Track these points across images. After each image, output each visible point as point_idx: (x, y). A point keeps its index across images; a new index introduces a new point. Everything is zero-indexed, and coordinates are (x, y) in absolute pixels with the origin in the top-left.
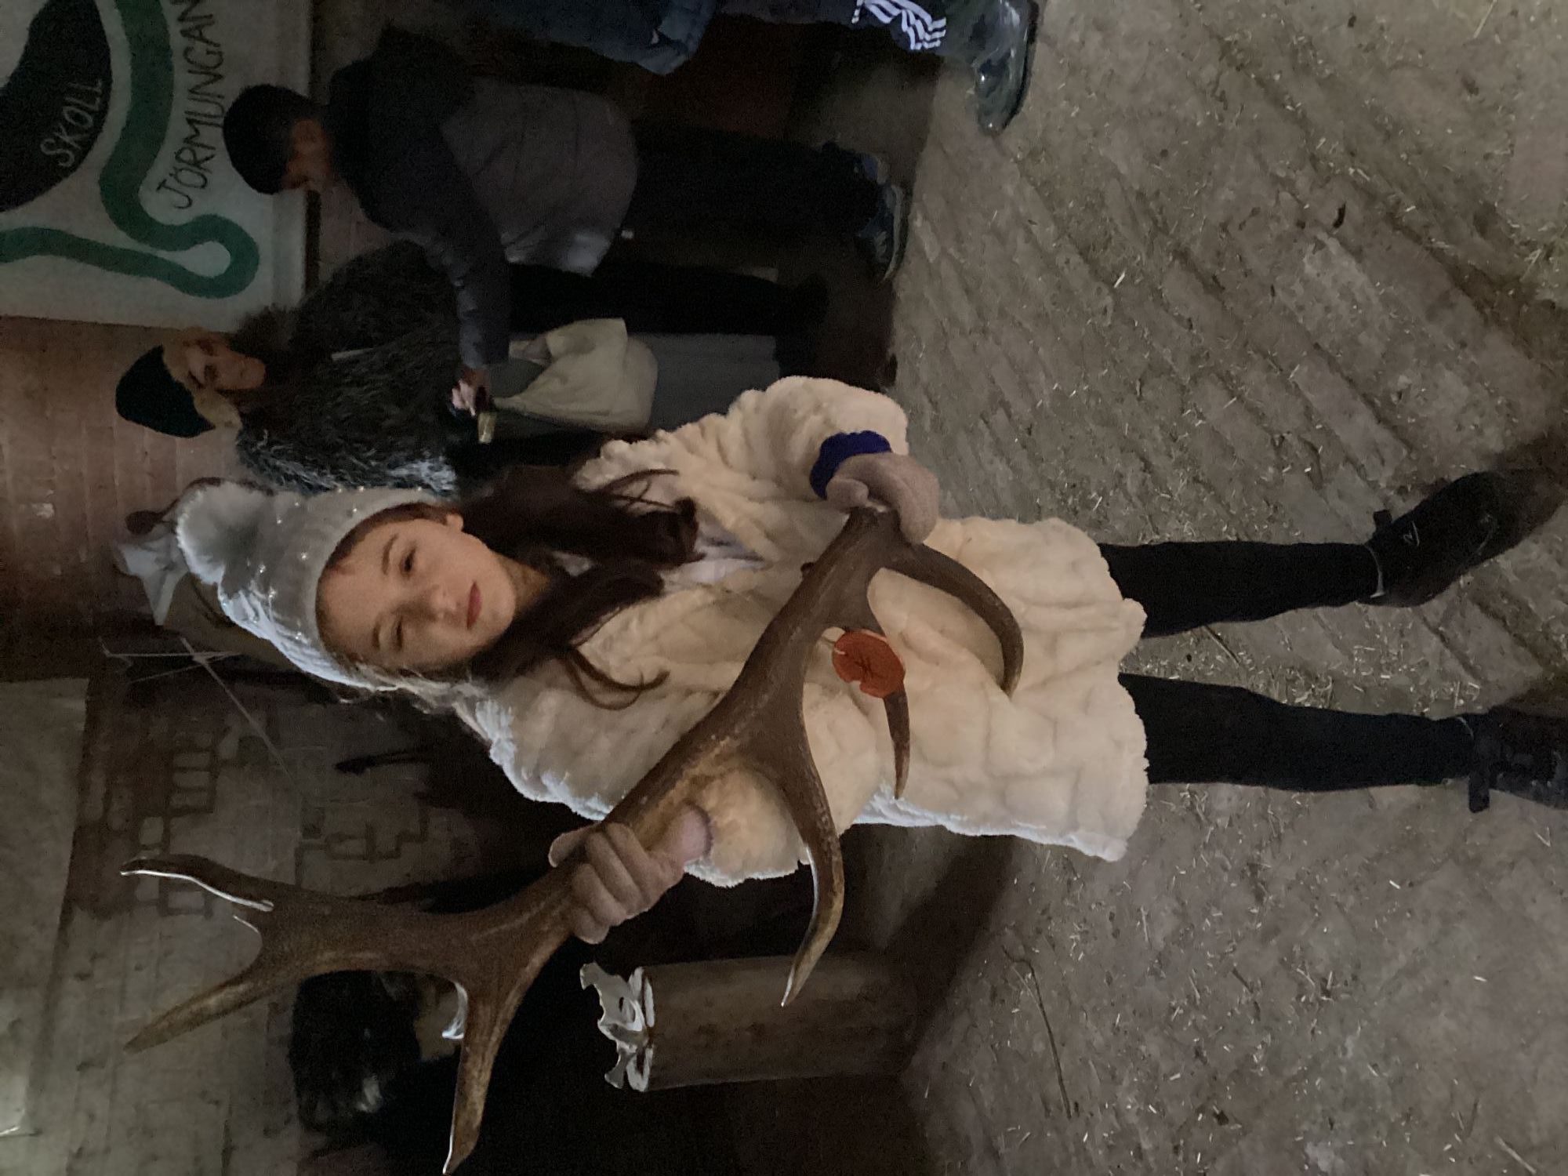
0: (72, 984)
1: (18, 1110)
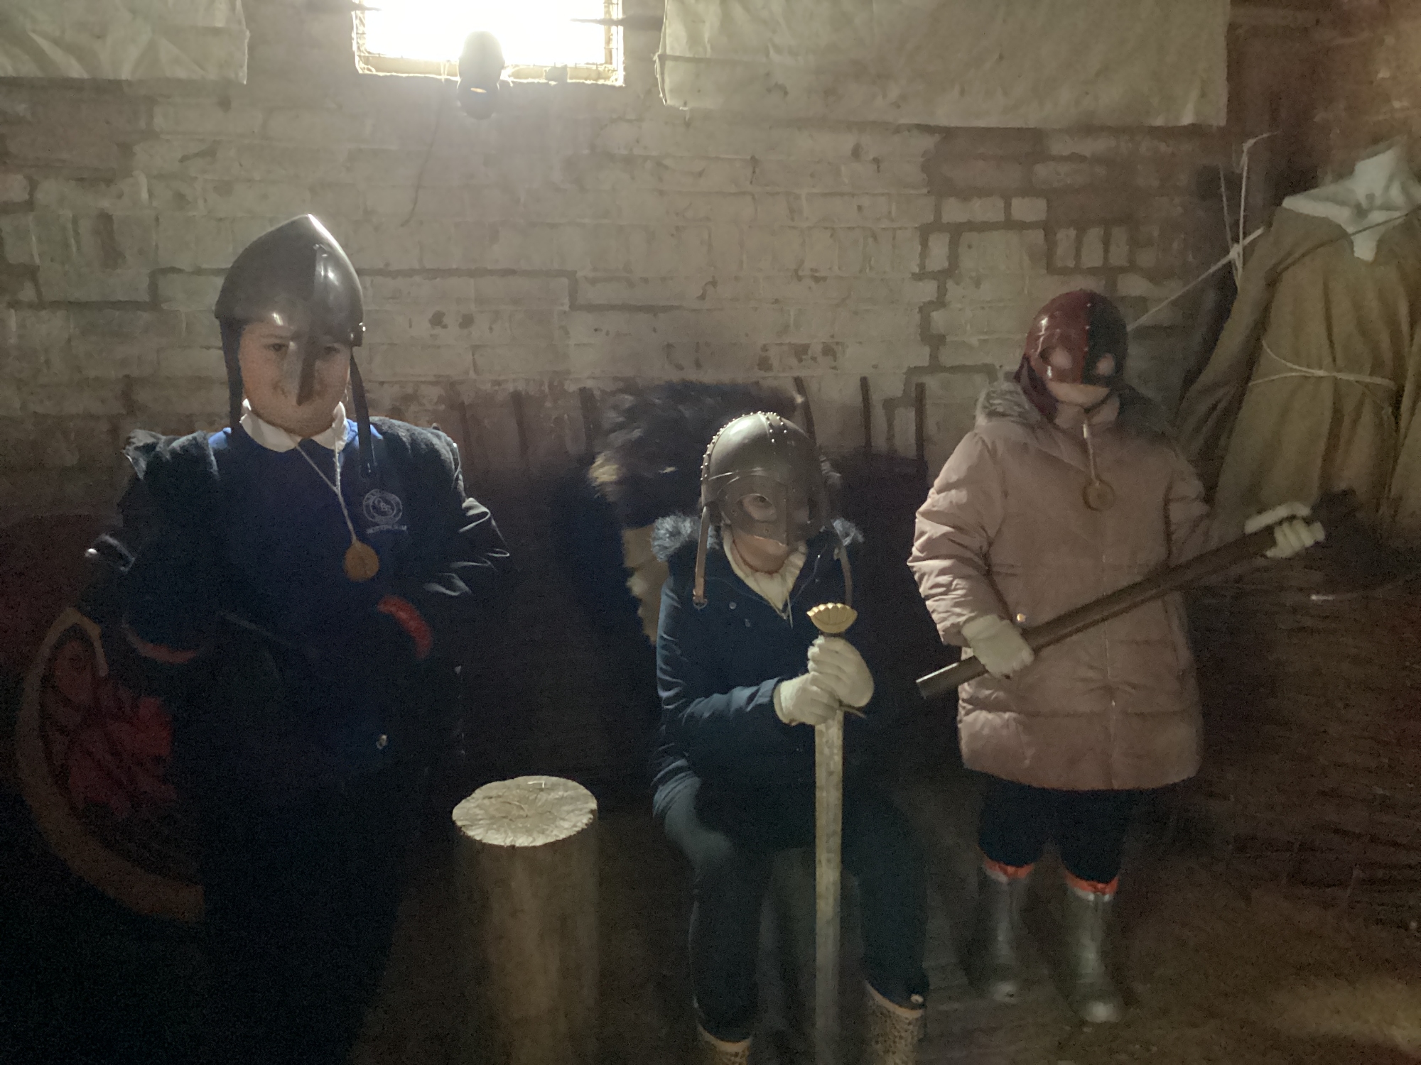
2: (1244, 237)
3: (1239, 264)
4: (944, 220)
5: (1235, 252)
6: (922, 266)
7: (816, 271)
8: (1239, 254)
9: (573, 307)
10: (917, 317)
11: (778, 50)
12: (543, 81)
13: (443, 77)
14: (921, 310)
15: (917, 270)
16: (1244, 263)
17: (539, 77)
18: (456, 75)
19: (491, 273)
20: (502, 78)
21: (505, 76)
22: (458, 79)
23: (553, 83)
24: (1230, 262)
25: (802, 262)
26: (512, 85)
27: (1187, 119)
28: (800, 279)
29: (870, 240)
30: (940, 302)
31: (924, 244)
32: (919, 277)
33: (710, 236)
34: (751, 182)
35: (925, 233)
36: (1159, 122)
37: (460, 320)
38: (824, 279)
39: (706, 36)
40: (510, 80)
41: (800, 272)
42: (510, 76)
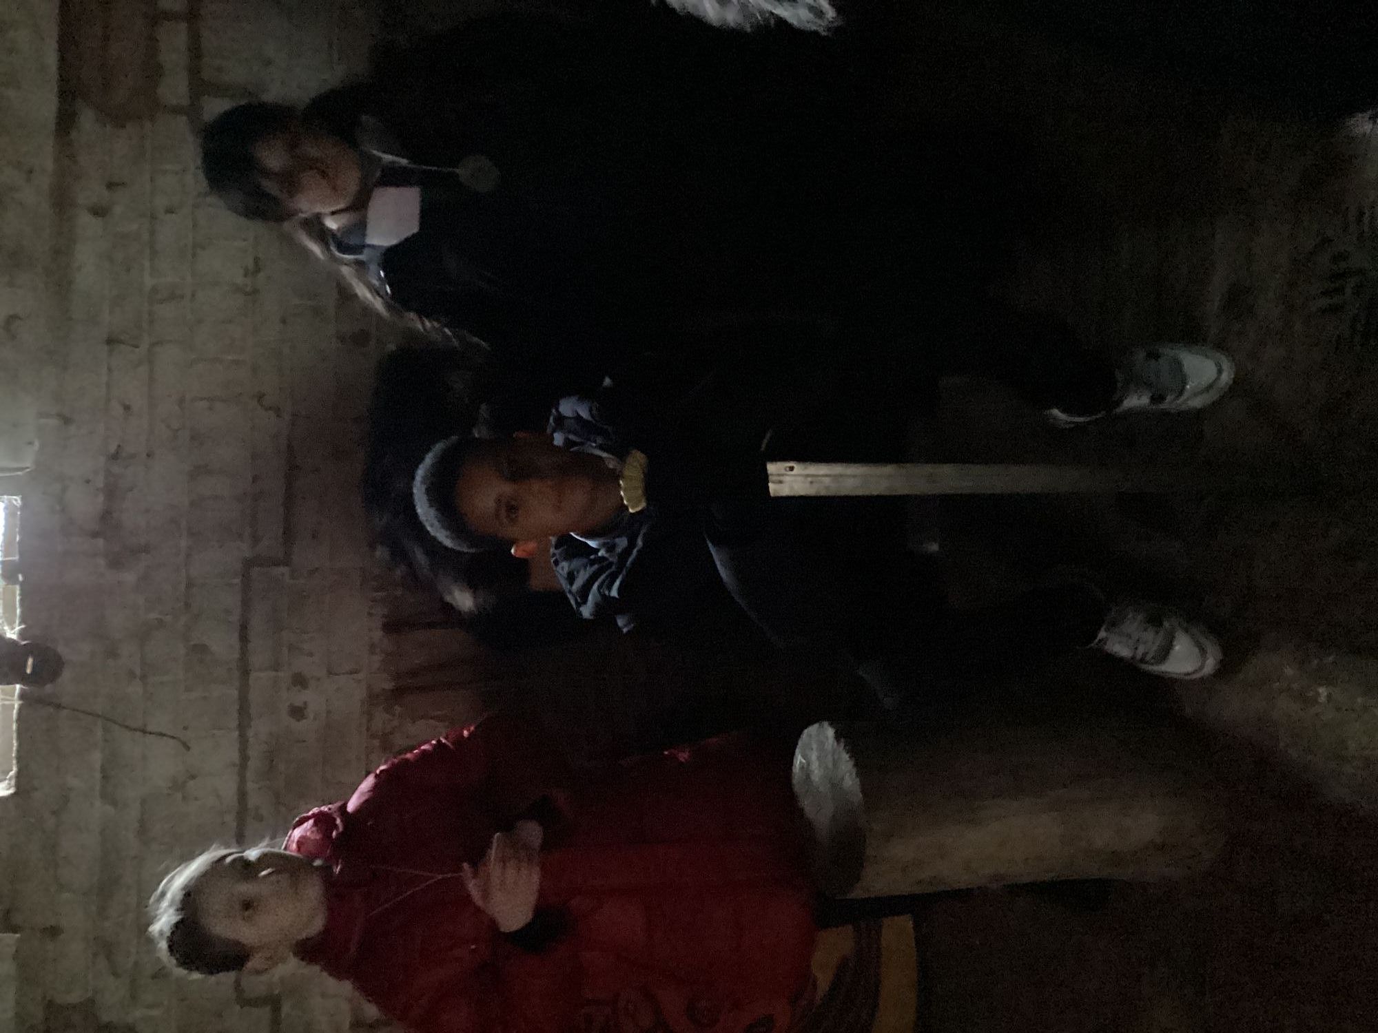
0: (85, 220)
1: (30, 443)
4: (185, 102)
7: (247, 268)
9: (286, 562)
12: (18, 589)
17: (13, 593)
19: (244, 652)
23: (20, 577)
25: (238, 289)
26: (23, 626)
28: (255, 291)
33: (202, 399)
34: (137, 347)
37: (299, 687)
38: (256, 260)
40: (17, 628)
41: (248, 289)
42: (13, 628)
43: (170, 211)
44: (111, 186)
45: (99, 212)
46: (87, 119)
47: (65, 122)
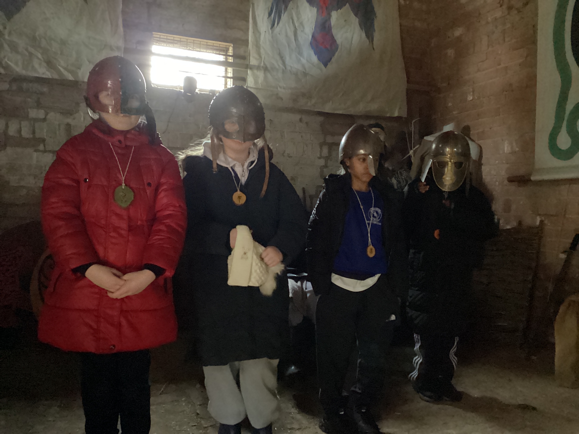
2: (414, 148)
3: (413, 156)
4: (327, 141)
5: (411, 152)
6: (321, 155)
7: (289, 154)
8: (412, 153)
10: (319, 170)
11: (280, 87)
12: (208, 93)
13: (178, 90)
14: (320, 168)
15: (319, 156)
16: (414, 155)
17: (207, 92)
18: (182, 90)
20: (196, 91)
21: (197, 91)
22: (183, 91)
23: (210, 94)
24: (410, 156)
25: (285, 151)
26: (199, 93)
27: (396, 114)
28: (284, 156)
29: (305, 146)
30: (326, 166)
31: (321, 149)
32: (319, 158)
34: (270, 127)
35: (321, 145)
36: (388, 115)
38: (291, 157)
39: (260, 82)
40: (199, 92)
41: (284, 154)
42: (198, 91)
43: (302, 137)
44: (307, 123)
45: (301, 120)
46: (321, 119)
47: (320, 114)
